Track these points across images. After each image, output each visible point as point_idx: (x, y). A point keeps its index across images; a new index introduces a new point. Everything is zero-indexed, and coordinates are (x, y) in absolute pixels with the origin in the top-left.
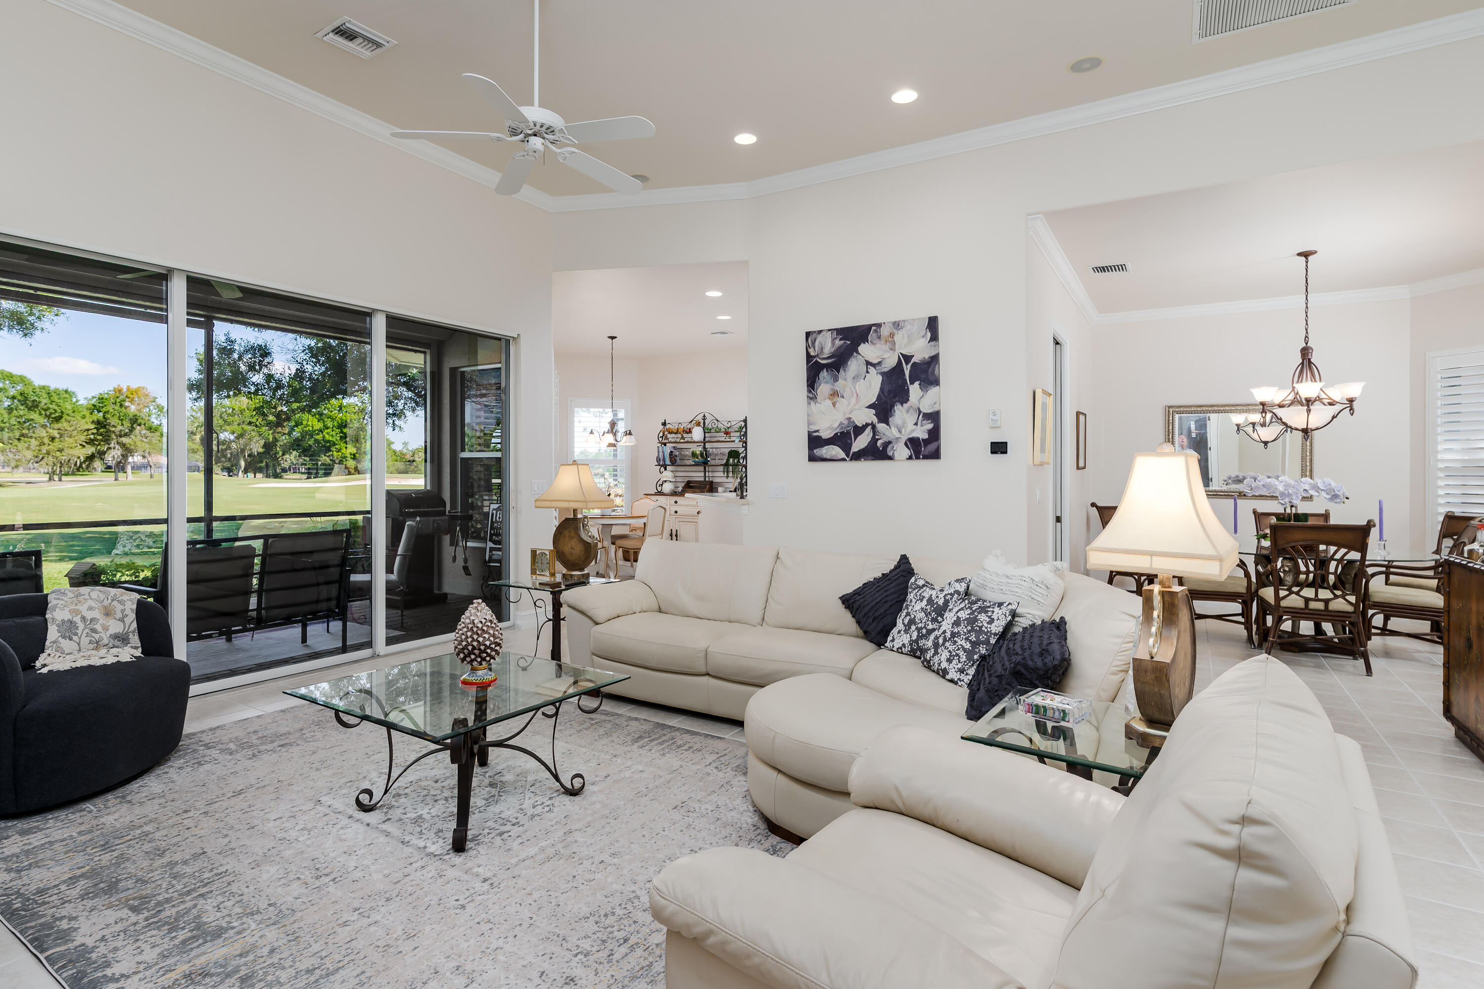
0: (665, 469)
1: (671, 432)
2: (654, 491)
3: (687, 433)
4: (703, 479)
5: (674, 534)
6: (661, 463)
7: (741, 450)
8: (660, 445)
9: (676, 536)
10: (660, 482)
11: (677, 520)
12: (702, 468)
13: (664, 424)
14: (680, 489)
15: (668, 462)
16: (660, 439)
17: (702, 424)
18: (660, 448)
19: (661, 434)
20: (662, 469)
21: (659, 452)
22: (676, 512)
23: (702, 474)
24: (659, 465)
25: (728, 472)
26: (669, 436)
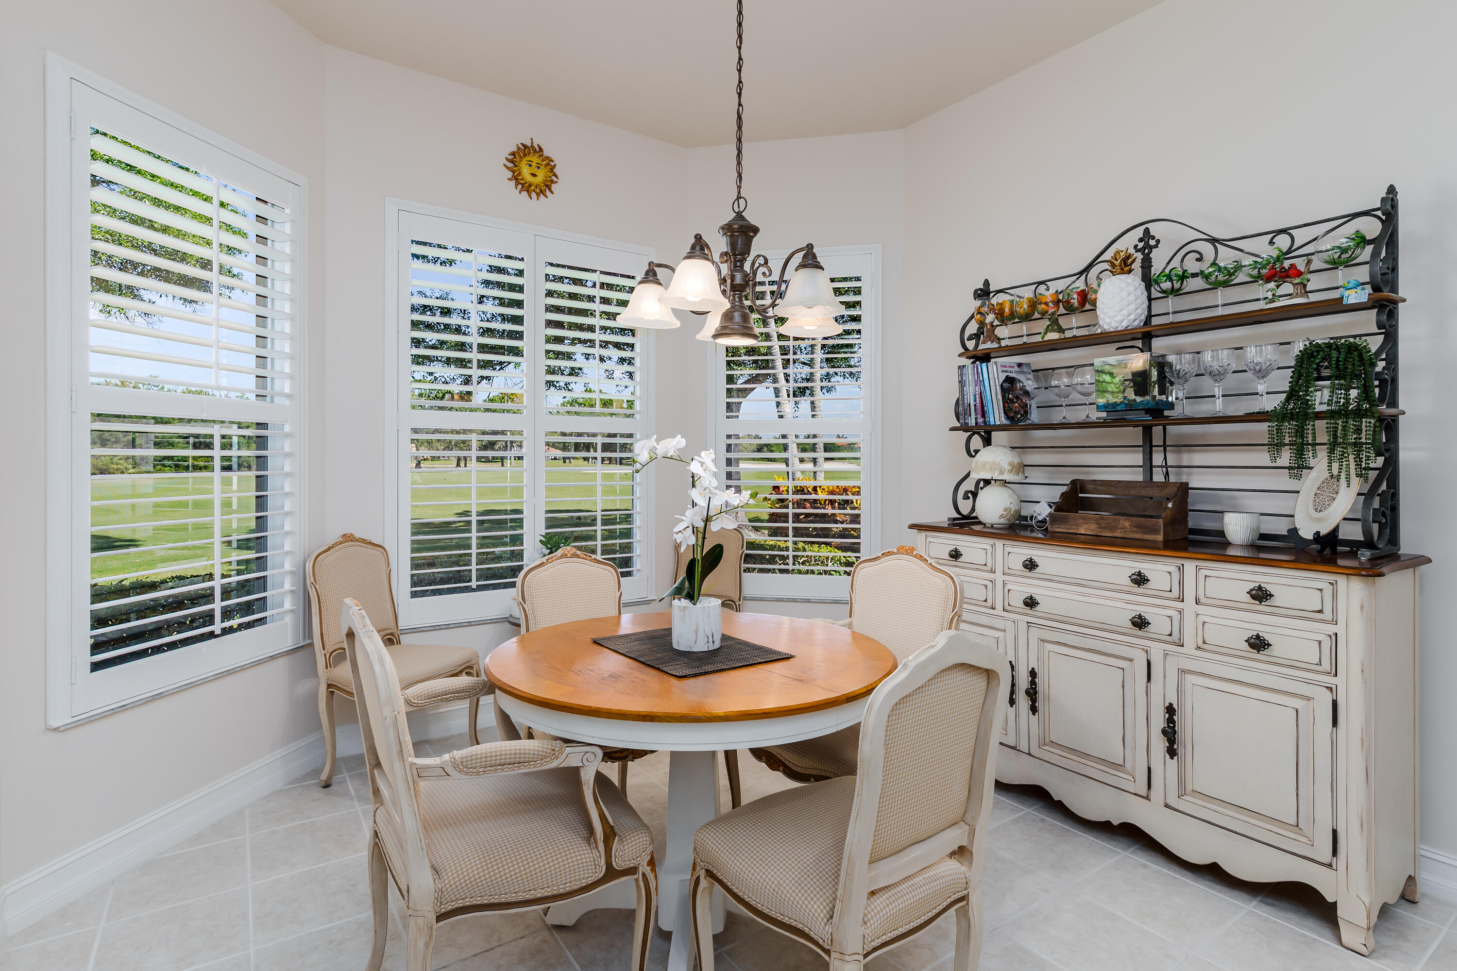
0: (987, 442)
1: (1004, 318)
2: (944, 514)
3: (1071, 310)
4: (1138, 476)
5: (1023, 682)
6: (972, 422)
7: (1375, 343)
8: (968, 362)
9: (1032, 693)
10: (969, 485)
11: (1035, 633)
12: (1134, 434)
13: (983, 293)
14: (1043, 511)
15: (997, 416)
16: (971, 345)
17: (1137, 266)
18: (970, 376)
19: (973, 328)
20: (976, 441)
21: (962, 383)
22: (1031, 603)
23: (1138, 458)
24: (965, 428)
25: (1300, 451)
26: (1002, 332)
